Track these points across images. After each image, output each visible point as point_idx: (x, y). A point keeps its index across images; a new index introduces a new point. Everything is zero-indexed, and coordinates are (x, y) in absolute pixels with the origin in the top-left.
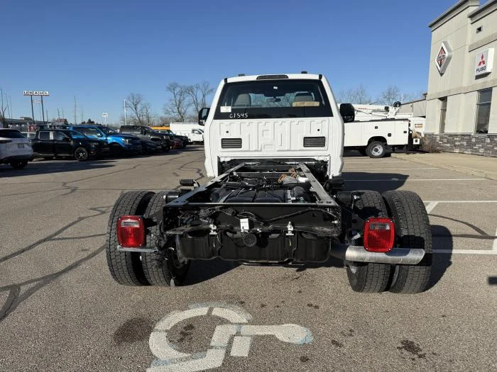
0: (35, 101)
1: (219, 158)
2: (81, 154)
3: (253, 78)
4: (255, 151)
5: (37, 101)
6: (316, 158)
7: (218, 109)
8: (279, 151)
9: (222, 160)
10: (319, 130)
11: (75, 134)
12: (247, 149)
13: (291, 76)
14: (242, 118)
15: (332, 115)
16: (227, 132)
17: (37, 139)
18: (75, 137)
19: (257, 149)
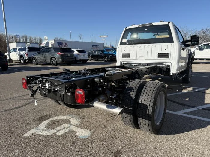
0: (103, 39)
1: (121, 62)
2: (105, 59)
3: (137, 26)
4: (135, 59)
5: (104, 39)
6: (164, 63)
7: (122, 41)
8: (146, 59)
9: (122, 63)
10: (166, 49)
11: (105, 51)
12: (132, 58)
13: (154, 24)
14: (130, 44)
15: (173, 42)
16: (125, 51)
17: (93, 53)
18: (105, 53)
19: (136, 58)
